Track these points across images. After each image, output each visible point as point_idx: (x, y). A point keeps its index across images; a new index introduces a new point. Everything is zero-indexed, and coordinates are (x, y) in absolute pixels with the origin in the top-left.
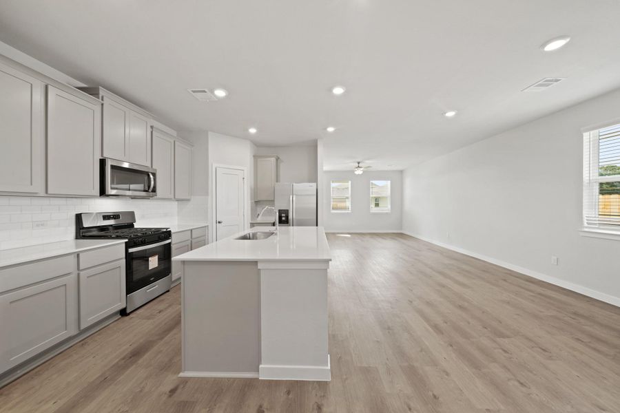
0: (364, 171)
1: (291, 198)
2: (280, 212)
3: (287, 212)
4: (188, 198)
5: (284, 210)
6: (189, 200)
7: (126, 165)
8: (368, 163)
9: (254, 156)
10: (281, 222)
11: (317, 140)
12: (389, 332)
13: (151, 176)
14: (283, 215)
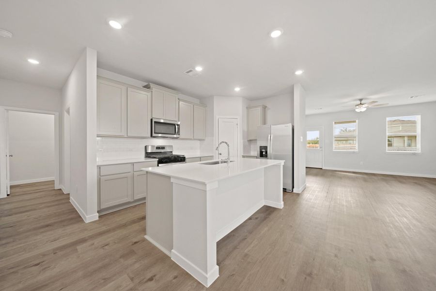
0: (368, 108)
1: (269, 138)
2: (261, 147)
3: (266, 148)
4: (203, 138)
5: (264, 147)
6: (204, 140)
7: (162, 121)
8: (374, 97)
9: (247, 108)
10: (262, 155)
11: (293, 85)
12: (306, 278)
13: (176, 126)
14: (263, 150)
